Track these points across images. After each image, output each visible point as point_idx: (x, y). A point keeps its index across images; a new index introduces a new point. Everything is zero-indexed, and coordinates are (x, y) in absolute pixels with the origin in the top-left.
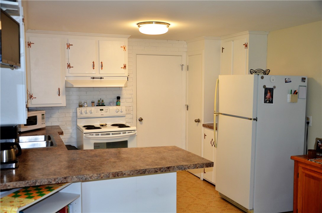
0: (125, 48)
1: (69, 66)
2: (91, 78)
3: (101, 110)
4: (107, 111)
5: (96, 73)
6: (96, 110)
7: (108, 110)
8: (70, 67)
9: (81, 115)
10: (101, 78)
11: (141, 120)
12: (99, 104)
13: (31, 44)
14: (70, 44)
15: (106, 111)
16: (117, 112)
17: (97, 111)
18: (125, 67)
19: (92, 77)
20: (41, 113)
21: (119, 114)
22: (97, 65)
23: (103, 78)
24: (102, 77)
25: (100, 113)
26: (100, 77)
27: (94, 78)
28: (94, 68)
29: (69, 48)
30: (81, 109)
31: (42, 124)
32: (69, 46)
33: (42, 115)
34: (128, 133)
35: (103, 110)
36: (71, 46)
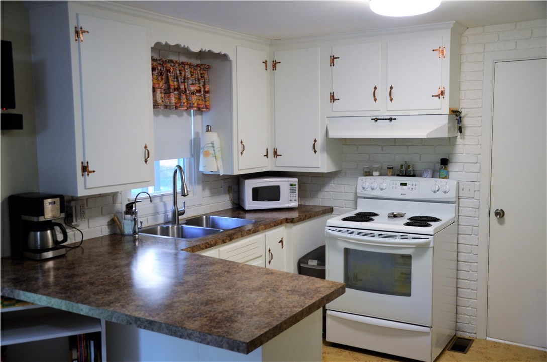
0: (442, 52)
1: (332, 98)
2: (372, 120)
3: (402, 184)
4: (414, 187)
5: (383, 108)
6: (393, 184)
7: (416, 185)
8: (334, 100)
9: (364, 192)
10: (391, 120)
11: (500, 214)
12: (401, 171)
13: (276, 63)
14: (335, 57)
15: (412, 187)
16: (435, 192)
17: (394, 186)
18: (442, 93)
19: (374, 118)
20: (288, 181)
21: (440, 196)
22: (382, 94)
23: (395, 119)
24: (393, 118)
25: (398, 192)
26: (389, 118)
27: (376, 120)
28: (375, 100)
29: (332, 64)
30: (364, 180)
31: (291, 200)
32: (333, 59)
33: (291, 185)
34: (414, 238)
35: (405, 184)
36: (337, 59)
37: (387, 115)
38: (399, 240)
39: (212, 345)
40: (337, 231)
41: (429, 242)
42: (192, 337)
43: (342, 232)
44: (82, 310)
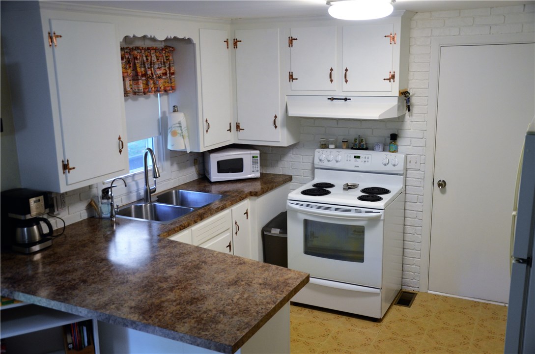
0: (393, 39)
1: (291, 77)
2: (329, 99)
3: (355, 157)
4: (366, 160)
5: (338, 88)
6: (347, 157)
7: (368, 158)
8: (293, 79)
9: (320, 163)
10: (346, 99)
11: (442, 185)
12: (355, 145)
13: (237, 41)
14: (293, 38)
15: (365, 160)
16: (385, 165)
17: (349, 159)
18: (393, 77)
19: (330, 97)
20: (251, 154)
21: (389, 168)
22: (338, 75)
23: (350, 99)
24: (348, 98)
25: (352, 164)
26: (344, 98)
27: (332, 99)
28: (332, 81)
29: (291, 45)
30: (321, 153)
31: (253, 171)
32: (291, 40)
33: (253, 157)
35: (359, 157)
36: (295, 40)
37: (343, 95)
38: (353, 214)
39: (201, 347)
40: (297, 204)
41: (380, 216)
42: (183, 339)
43: (302, 205)
44: (81, 312)
